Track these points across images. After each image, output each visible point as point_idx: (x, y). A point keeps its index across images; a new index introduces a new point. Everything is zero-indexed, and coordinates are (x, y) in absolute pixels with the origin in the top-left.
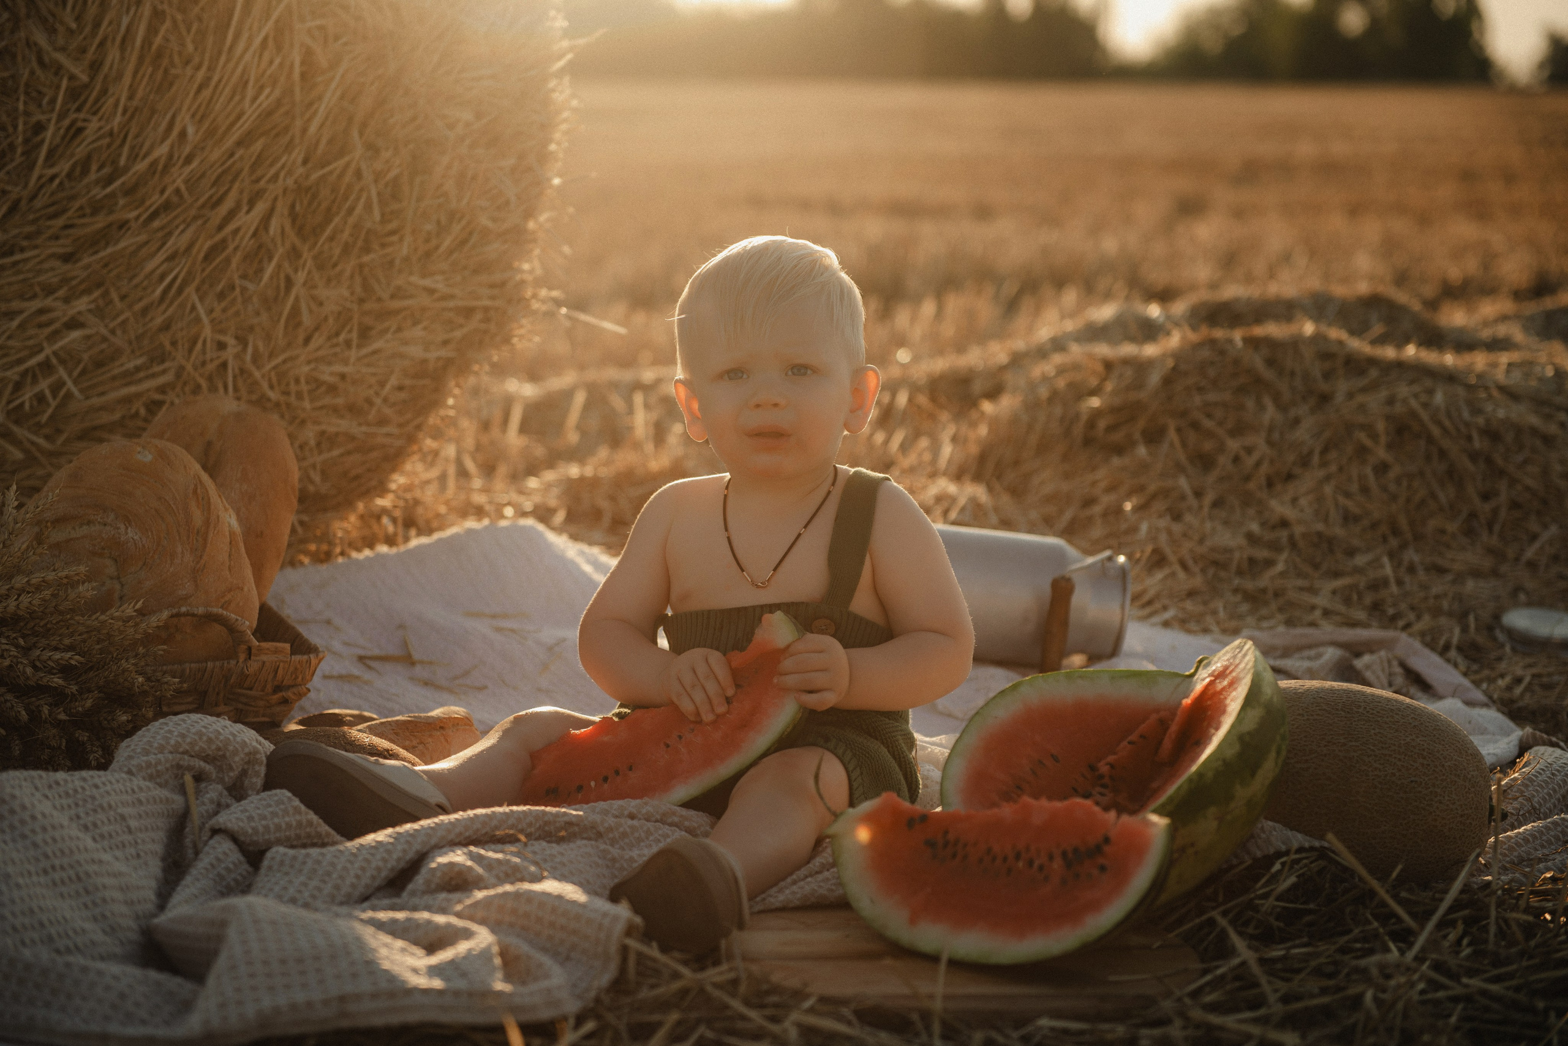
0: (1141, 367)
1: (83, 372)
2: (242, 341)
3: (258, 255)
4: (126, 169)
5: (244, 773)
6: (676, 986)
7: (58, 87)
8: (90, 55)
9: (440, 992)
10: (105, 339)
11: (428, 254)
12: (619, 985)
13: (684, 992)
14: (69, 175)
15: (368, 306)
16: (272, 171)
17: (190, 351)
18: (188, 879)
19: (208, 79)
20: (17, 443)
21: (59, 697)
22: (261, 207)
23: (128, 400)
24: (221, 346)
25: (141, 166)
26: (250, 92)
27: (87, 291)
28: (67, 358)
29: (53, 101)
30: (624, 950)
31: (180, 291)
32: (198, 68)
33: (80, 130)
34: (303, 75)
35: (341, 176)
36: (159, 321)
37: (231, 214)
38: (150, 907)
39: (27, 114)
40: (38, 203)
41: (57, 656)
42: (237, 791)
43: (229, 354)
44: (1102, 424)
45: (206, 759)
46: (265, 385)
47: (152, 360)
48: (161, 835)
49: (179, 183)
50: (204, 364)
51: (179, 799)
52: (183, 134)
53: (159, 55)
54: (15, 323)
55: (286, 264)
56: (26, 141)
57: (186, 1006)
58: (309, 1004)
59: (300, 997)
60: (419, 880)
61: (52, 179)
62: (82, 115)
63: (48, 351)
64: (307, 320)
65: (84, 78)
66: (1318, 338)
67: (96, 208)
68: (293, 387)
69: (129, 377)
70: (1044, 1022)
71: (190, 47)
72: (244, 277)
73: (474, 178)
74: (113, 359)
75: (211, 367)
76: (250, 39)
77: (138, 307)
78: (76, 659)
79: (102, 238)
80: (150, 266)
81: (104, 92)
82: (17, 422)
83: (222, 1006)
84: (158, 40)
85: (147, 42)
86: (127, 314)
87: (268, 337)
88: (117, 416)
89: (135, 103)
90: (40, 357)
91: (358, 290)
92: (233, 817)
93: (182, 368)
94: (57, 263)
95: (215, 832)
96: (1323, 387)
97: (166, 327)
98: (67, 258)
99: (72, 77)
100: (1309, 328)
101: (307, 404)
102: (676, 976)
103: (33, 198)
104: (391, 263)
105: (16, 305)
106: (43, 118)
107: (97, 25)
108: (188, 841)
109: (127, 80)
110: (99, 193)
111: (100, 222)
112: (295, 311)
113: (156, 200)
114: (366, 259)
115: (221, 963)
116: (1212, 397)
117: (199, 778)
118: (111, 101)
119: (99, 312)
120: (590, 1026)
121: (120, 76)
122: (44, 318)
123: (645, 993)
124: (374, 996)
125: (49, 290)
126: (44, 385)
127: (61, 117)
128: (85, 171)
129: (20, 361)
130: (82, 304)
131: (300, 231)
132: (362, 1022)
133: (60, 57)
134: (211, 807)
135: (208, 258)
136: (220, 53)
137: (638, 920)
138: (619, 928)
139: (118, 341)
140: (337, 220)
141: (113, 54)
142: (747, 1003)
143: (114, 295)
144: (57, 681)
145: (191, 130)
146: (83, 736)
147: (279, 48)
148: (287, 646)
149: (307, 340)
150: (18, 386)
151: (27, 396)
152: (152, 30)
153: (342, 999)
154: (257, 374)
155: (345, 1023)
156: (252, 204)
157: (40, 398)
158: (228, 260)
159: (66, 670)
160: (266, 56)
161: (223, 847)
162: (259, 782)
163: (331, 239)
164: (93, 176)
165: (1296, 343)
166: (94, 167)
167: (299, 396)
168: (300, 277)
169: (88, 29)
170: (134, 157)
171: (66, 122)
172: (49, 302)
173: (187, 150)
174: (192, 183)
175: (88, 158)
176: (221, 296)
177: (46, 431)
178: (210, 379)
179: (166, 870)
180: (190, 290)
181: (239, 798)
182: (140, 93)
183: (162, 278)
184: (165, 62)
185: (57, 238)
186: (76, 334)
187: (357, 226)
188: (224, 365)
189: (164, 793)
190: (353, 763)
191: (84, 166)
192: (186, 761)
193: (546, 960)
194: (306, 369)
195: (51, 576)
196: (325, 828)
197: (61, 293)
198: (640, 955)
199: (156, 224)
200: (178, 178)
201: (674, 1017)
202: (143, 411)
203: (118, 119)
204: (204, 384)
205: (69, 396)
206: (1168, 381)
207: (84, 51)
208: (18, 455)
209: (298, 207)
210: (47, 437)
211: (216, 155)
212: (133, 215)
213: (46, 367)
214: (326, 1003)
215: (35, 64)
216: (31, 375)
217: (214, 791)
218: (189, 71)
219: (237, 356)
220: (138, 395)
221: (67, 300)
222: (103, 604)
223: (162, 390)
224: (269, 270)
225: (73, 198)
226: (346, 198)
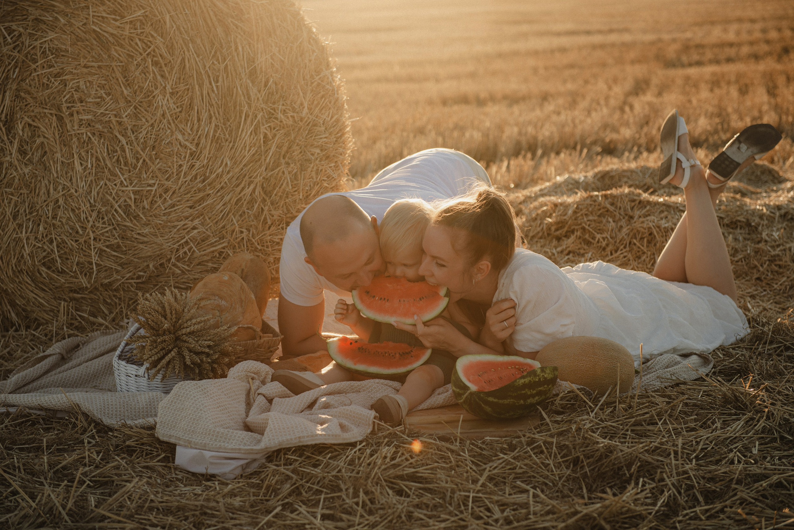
0: (566, 206)
1: (198, 244)
2: (249, 230)
3: (252, 201)
4: (209, 177)
5: (265, 378)
6: (388, 432)
7: (186, 152)
8: (196, 141)
9: (325, 435)
10: (205, 233)
11: (307, 197)
12: (373, 433)
13: (390, 434)
14: (191, 180)
15: (288, 215)
16: (256, 174)
17: (232, 234)
18: (253, 408)
19: (234, 145)
20: (178, 267)
21: (208, 355)
22: (252, 187)
23: (213, 252)
24: (242, 232)
25: (213, 176)
26: (247, 149)
27: (199, 217)
28: (193, 239)
29: (185, 157)
30: (374, 422)
31: (228, 215)
32: (230, 142)
33: (194, 166)
34: (264, 142)
35: (277, 174)
36: (221, 226)
37: (243, 189)
38: (244, 416)
39: (177, 162)
40: (182, 190)
41: (206, 342)
42: (263, 383)
43: (244, 235)
44: (553, 228)
45: (254, 373)
46: (256, 244)
47: (220, 238)
48: (244, 396)
49: (226, 180)
50: (236, 238)
51: (248, 385)
52: (227, 164)
53: (218, 139)
54: (176, 230)
55: (261, 204)
56: (177, 170)
57: (259, 441)
58: (291, 439)
59: (289, 437)
60: (317, 406)
61: (185, 182)
62: (194, 161)
63: (187, 238)
64: (269, 222)
65: (194, 149)
66: (629, 194)
67: (200, 190)
68: (265, 244)
69: (212, 245)
70: (488, 438)
71: (228, 136)
72: (248, 209)
73: (321, 170)
74: (207, 239)
75: (238, 240)
76: (247, 132)
77: (214, 221)
78: (212, 343)
79: (202, 199)
80: (218, 207)
81: (201, 152)
82: (178, 261)
83: (269, 440)
84: (217, 135)
85: (214, 136)
86: (211, 224)
87: (256, 228)
88: (209, 258)
89: (211, 155)
90: (184, 240)
91: (285, 210)
92: (263, 390)
93: (230, 240)
94: (187, 209)
95: (259, 394)
96: (630, 213)
97: (224, 227)
98: (191, 207)
99: (190, 149)
100: (627, 190)
101: (270, 249)
102: (389, 429)
103: (180, 188)
104: (295, 201)
105: (176, 223)
106: (182, 163)
107: (197, 131)
108: (251, 397)
109: (208, 148)
110: (200, 185)
111: (201, 195)
112: (265, 219)
113: (219, 186)
114: (287, 201)
115: (268, 430)
116: (591, 218)
117: (253, 379)
118: (203, 155)
119: (202, 224)
120: (364, 444)
121: (205, 147)
122: (185, 227)
123: (380, 434)
124: (308, 437)
125: (187, 218)
126: (186, 249)
127: (188, 162)
128: (196, 178)
129: (178, 242)
130: (196, 222)
131: (265, 193)
132: (305, 444)
133: (187, 143)
134: (256, 387)
135: (236, 203)
136: (237, 137)
137: (377, 414)
138: (372, 417)
139: (208, 233)
140: (277, 188)
141: (203, 141)
142: (408, 436)
143: (207, 218)
144: (207, 350)
145: (229, 163)
146: (216, 366)
147: (256, 134)
148: (271, 335)
149: (269, 228)
150: (178, 250)
151: (181, 252)
152: (215, 131)
153: (299, 437)
154: (253, 240)
155: (301, 444)
156: (249, 185)
157: (185, 253)
158: (243, 204)
159: (209, 347)
160: (252, 137)
161: (261, 398)
162: (270, 380)
163: (276, 195)
164: (198, 180)
165: (622, 196)
166: (198, 177)
167: (267, 247)
168: (266, 208)
169: (195, 132)
170: (211, 173)
171: (189, 164)
172: (186, 222)
173: (228, 169)
174: (230, 180)
175: (196, 174)
176: (241, 216)
177: (187, 263)
178: (239, 243)
179: (246, 405)
180: (231, 214)
181: (264, 385)
182: (212, 152)
183: (221, 212)
184: (220, 141)
185: (188, 201)
186: (196, 231)
187: (284, 190)
188: (243, 238)
189: (244, 384)
190: (296, 375)
191: (196, 177)
192: (249, 374)
193: (353, 426)
194: (269, 238)
195: (203, 319)
196: (289, 392)
197: (190, 219)
198: (378, 424)
199: (219, 194)
200: (225, 178)
201: (387, 440)
202: (218, 255)
203: (206, 161)
204: (237, 245)
205: (194, 251)
206: (575, 212)
207: (194, 140)
208: (180, 272)
209: (264, 185)
210: (188, 265)
211: (237, 170)
212: (211, 192)
213: (187, 242)
214: (295, 439)
215: (179, 146)
216: (182, 246)
217: (257, 383)
218: (227, 144)
219: (247, 235)
220: (216, 250)
221: (192, 220)
222: (216, 326)
223: (224, 248)
224: (256, 206)
225: (193, 187)
226: (280, 181)
